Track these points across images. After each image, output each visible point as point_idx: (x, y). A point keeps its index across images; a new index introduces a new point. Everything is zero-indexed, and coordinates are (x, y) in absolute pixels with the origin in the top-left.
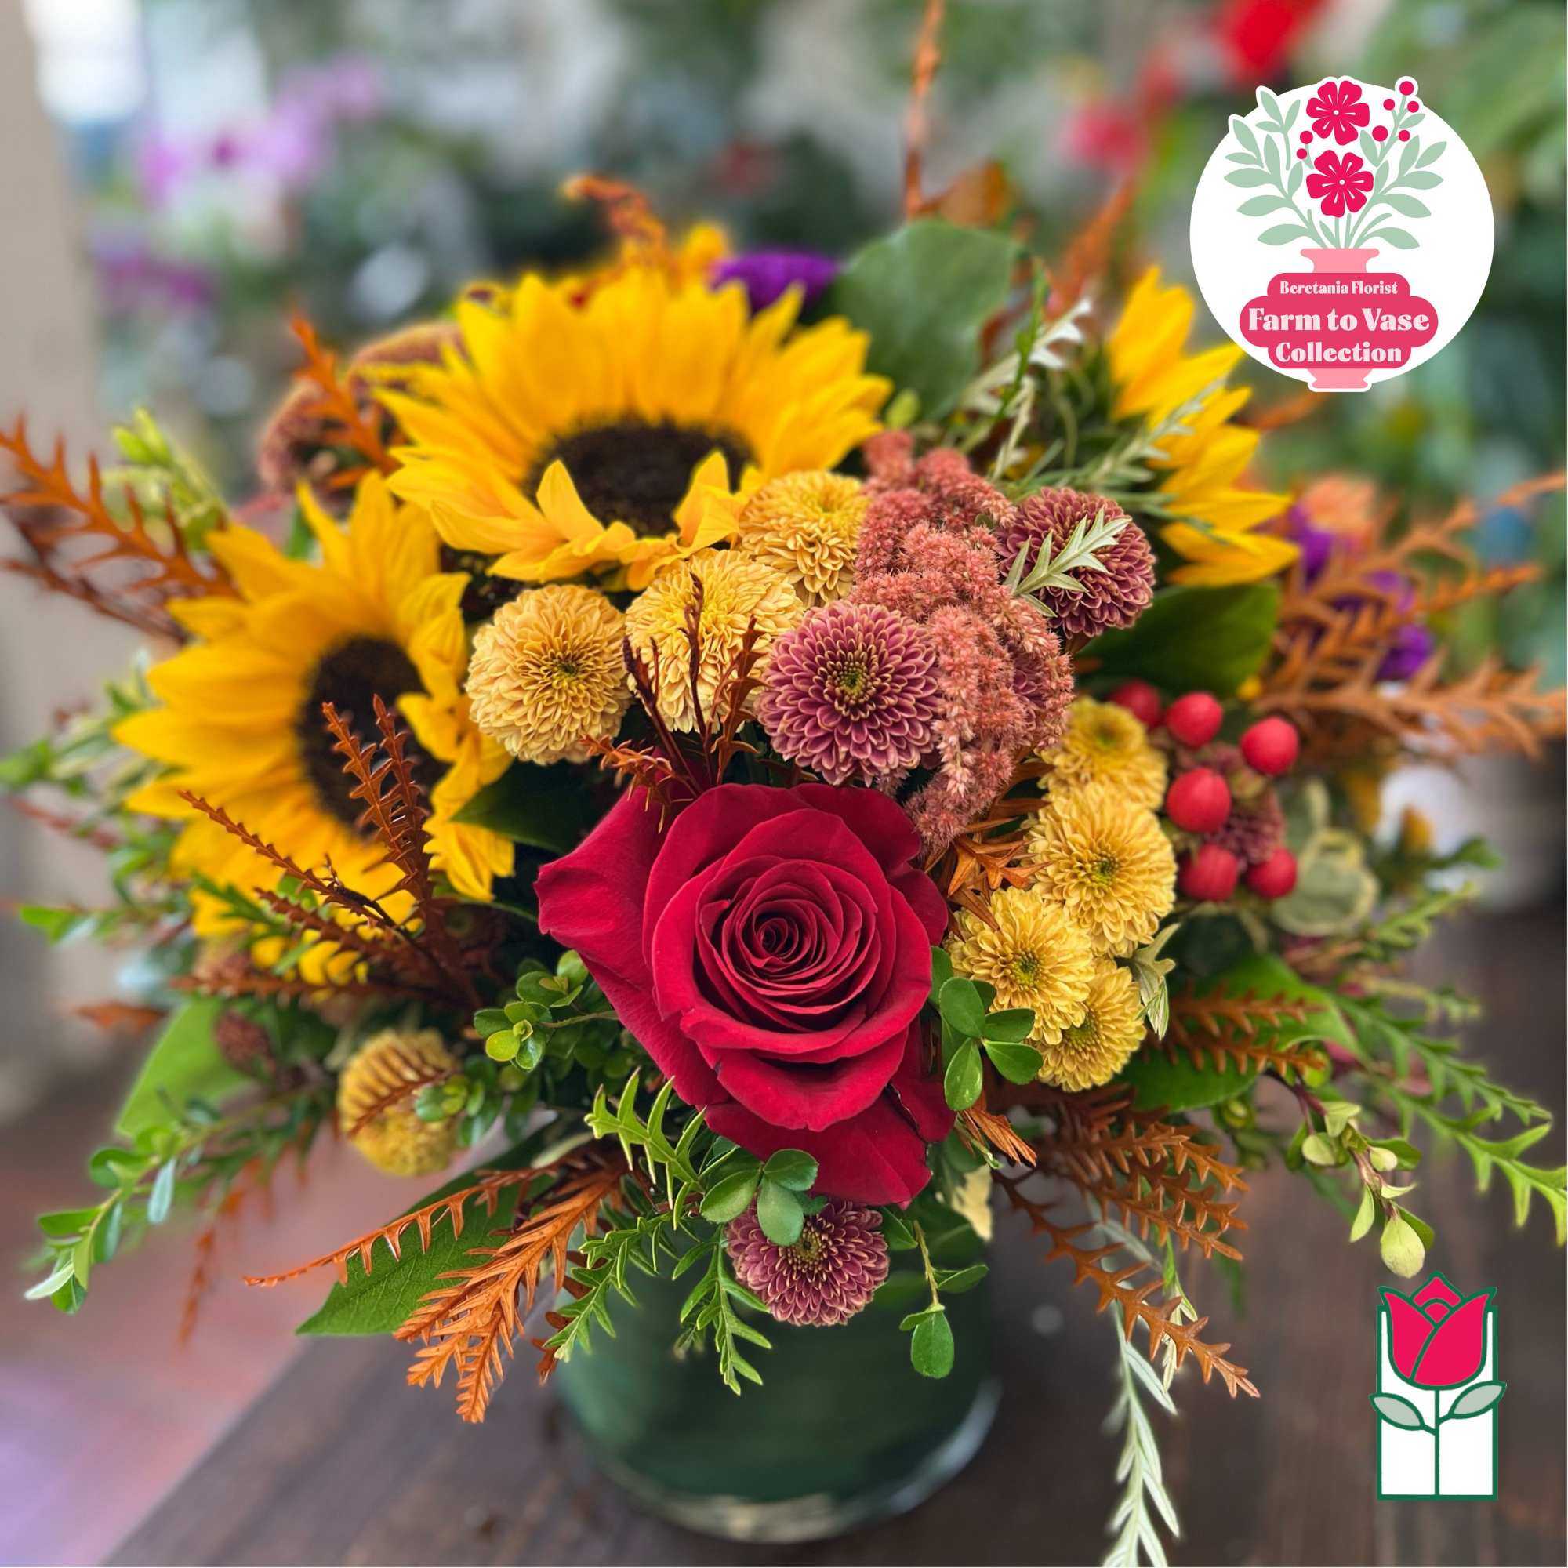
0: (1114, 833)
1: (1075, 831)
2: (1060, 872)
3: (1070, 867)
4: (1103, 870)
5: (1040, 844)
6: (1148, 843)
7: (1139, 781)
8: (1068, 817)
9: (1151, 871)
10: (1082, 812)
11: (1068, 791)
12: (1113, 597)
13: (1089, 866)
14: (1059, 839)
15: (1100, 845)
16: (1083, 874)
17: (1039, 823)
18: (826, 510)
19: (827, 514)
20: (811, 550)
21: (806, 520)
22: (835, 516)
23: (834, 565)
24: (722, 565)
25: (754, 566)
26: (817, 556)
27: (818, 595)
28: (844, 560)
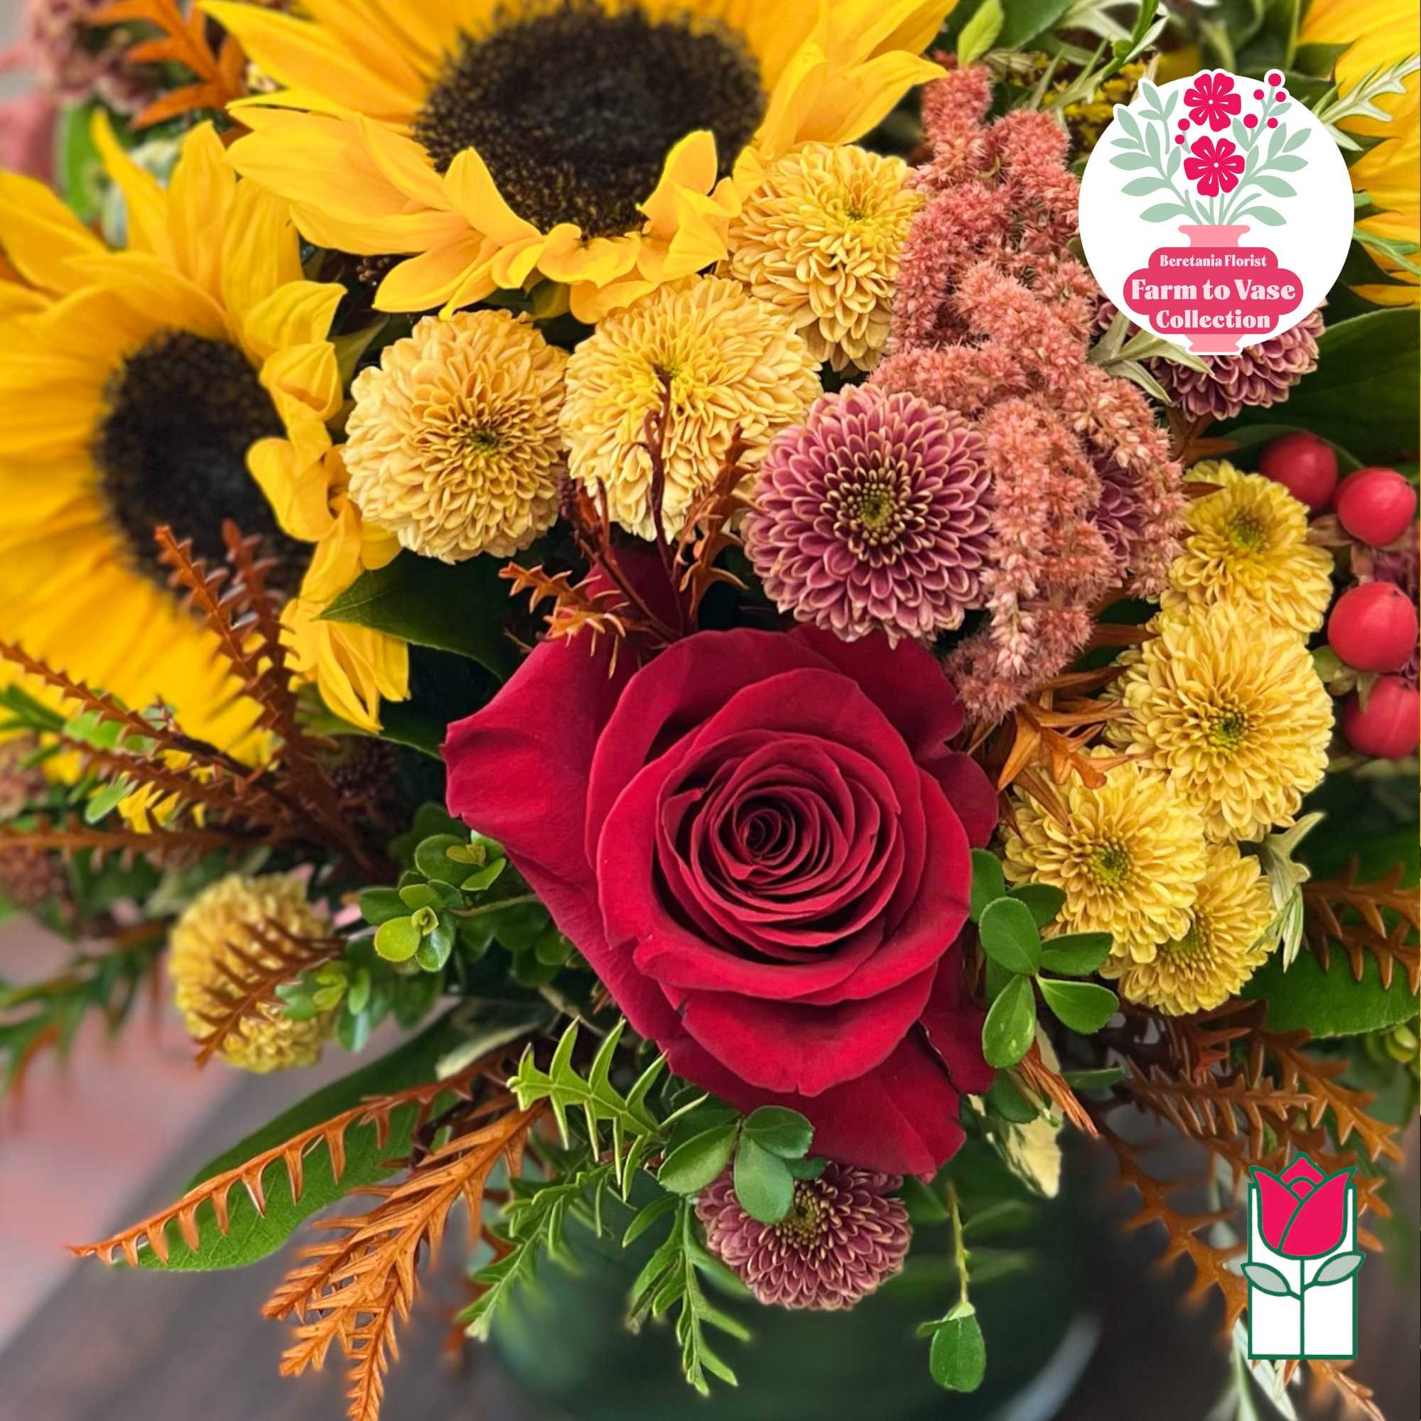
0: (1245, 678)
1: (1190, 678)
2: (1166, 731)
3: (1182, 723)
4: (1227, 727)
5: (1138, 690)
6: (1291, 693)
7: (1293, 598)
8: (1180, 654)
9: (1294, 731)
10: (1202, 648)
11: (1187, 612)
12: (1256, 365)
13: (1206, 724)
14: (1167, 686)
15: (1223, 696)
16: (1196, 734)
17: (1141, 661)
18: (855, 216)
19: (856, 225)
20: (829, 281)
21: (825, 235)
22: (866, 228)
23: (863, 305)
24: (702, 305)
25: (747, 307)
26: (839, 290)
27: (838, 346)
28: (877, 297)
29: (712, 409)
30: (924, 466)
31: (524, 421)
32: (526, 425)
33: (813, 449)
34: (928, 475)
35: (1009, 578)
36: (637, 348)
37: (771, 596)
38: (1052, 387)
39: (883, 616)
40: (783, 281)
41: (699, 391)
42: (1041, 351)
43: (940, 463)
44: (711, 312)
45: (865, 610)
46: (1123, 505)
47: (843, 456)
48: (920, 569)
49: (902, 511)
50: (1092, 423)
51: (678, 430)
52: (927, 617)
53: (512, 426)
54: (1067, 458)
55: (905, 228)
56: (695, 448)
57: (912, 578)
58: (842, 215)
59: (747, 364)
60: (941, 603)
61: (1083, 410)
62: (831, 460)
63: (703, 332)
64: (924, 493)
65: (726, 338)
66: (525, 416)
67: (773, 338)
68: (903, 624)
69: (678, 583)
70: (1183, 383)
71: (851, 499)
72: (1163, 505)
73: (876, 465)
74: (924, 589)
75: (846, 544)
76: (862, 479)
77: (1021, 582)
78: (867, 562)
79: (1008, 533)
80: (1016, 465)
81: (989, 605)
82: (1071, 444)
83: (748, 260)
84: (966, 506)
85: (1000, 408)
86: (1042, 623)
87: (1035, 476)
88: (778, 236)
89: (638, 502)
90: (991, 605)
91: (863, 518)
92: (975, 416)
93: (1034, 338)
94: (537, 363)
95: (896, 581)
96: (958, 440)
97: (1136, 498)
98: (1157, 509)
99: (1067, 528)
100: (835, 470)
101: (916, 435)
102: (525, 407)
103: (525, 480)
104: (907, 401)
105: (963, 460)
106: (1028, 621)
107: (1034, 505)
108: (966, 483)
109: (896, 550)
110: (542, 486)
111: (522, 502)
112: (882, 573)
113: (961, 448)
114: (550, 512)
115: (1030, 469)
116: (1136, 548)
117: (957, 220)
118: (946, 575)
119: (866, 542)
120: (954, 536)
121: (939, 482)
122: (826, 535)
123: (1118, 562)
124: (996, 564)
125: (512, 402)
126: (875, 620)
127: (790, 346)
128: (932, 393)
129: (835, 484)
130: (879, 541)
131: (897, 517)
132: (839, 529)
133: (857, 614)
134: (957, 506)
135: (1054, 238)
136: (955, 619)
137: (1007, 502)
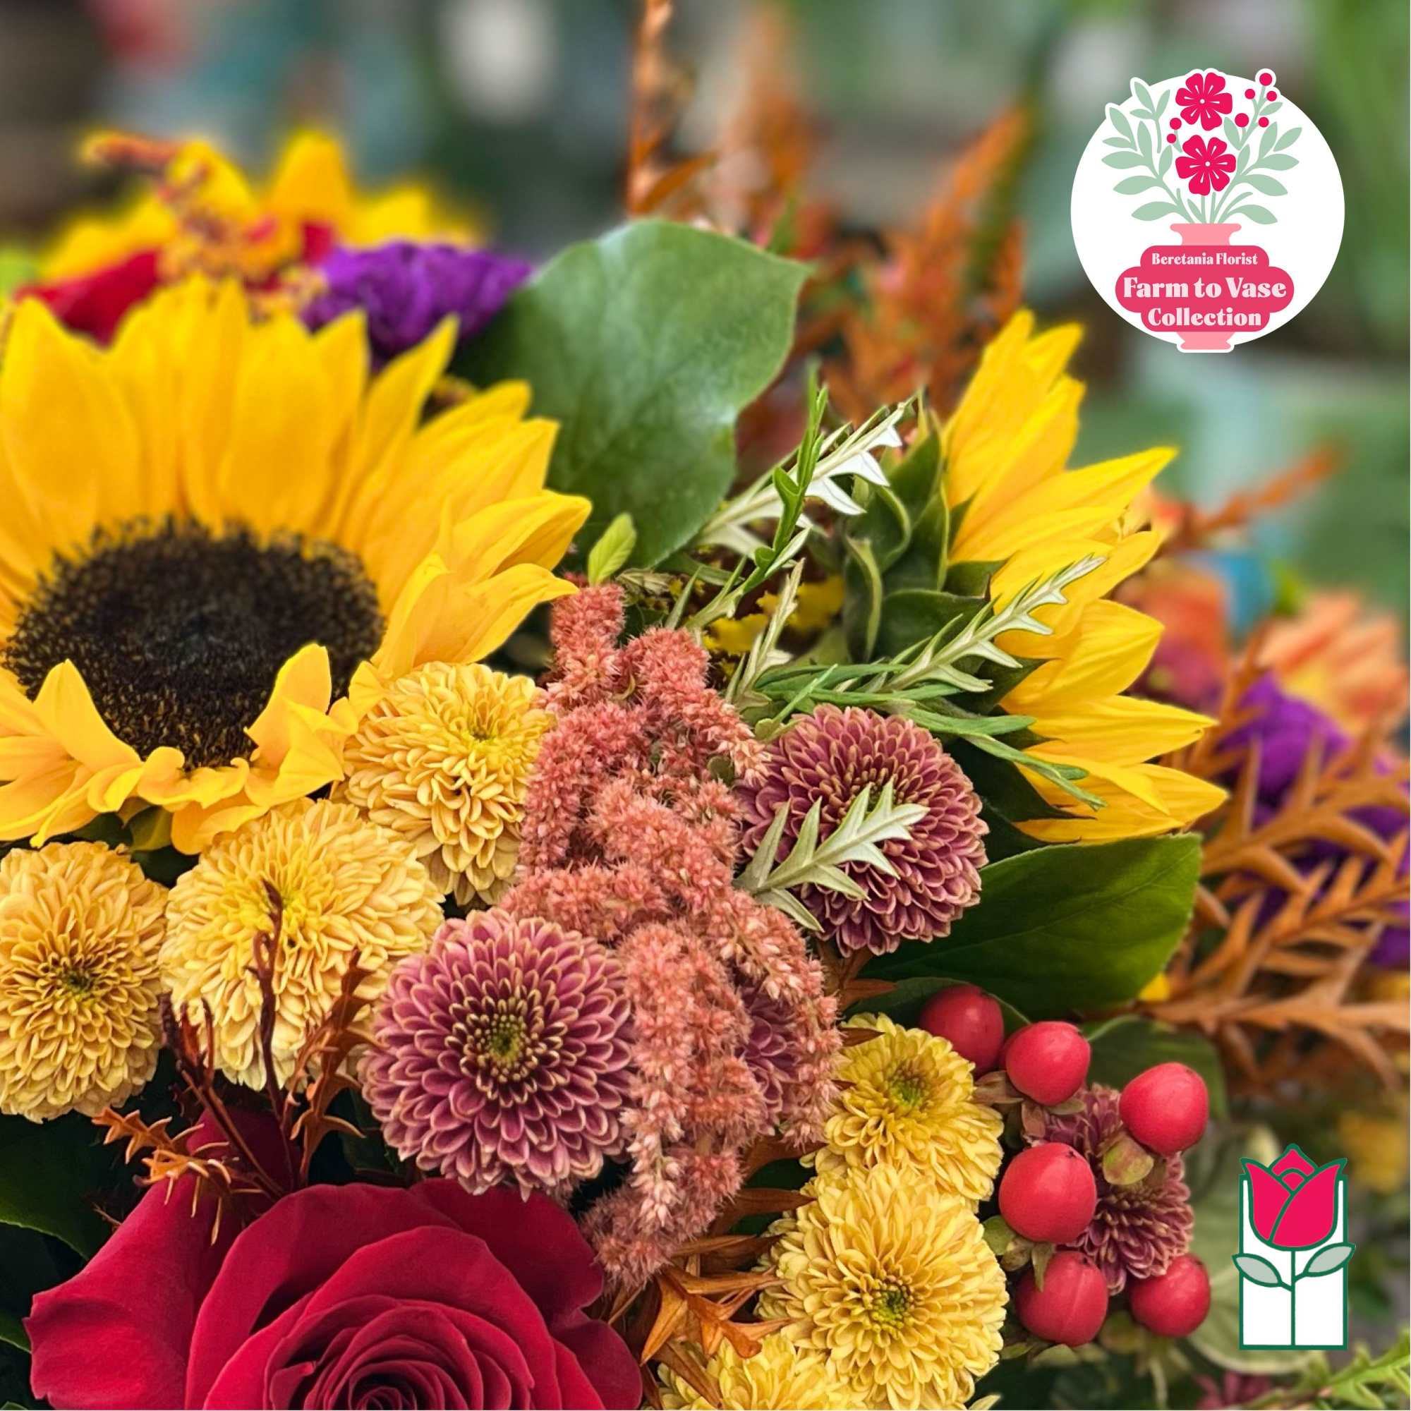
0: (910, 1248)
1: (850, 1246)
2: (824, 1306)
3: (841, 1298)
4: (891, 1303)
5: (793, 1261)
6: (961, 1263)
7: (959, 1160)
8: (838, 1221)
9: (964, 1306)
10: (862, 1214)
11: (845, 1175)
12: (915, 895)
13: (868, 1298)
14: (825, 1257)
15: (886, 1267)
16: (858, 1310)
17: (796, 1229)
18: (481, 736)
19: (481, 745)
20: (454, 805)
21: (448, 755)
22: (493, 748)
23: (490, 831)
24: (315, 829)
25: (364, 833)
26: (463, 815)
27: (463, 875)
28: (505, 822)
29: (326, 941)
30: (558, 994)
31: (120, 960)
32: (123, 965)
33: (437, 977)
34: (563, 1004)
35: (652, 1117)
36: (244, 876)
37: (391, 1143)
38: (696, 912)
39: (514, 1162)
40: (402, 805)
41: (312, 921)
42: (683, 872)
43: (575, 992)
44: (325, 837)
45: (494, 1156)
46: (774, 1044)
47: (469, 985)
48: (554, 1108)
49: (534, 1045)
50: (740, 949)
51: (289, 964)
52: (563, 1163)
53: (107, 966)
54: (712, 988)
55: (534, 749)
56: (307, 983)
57: (545, 1119)
58: (467, 735)
59: (365, 892)
60: (578, 1147)
61: (730, 936)
62: (457, 990)
63: (317, 857)
64: (559, 1024)
65: (342, 865)
66: (122, 955)
67: (393, 865)
68: (536, 1171)
69: (289, 1130)
70: (836, 914)
71: (478, 1032)
72: (817, 1043)
73: (506, 994)
74: (560, 1132)
75: (474, 1081)
76: (491, 1010)
77: (664, 1122)
78: (497, 1101)
79: (650, 1067)
80: (657, 992)
81: (629, 1149)
82: (717, 972)
83: (364, 784)
84: (604, 1039)
85: (640, 934)
86: (689, 1170)
87: (679, 1005)
88: (397, 757)
89: (244, 1045)
90: (634, 1148)
91: (493, 1053)
92: (612, 944)
93: (675, 858)
94: (135, 898)
95: (528, 1123)
96: (594, 968)
97: (788, 1036)
98: (811, 1047)
99: (714, 1065)
100: (460, 999)
101: (549, 961)
102: (123, 945)
103: (121, 1027)
104: (538, 927)
105: (601, 989)
106: (674, 1167)
107: (678, 1036)
108: (605, 1014)
109: (528, 1088)
110: (139, 1034)
111: (117, 1051)
112: (512, 1115)
113: (598, 976)
114: (148, 1063)
115: (672, 998)
116: (790, 1091)
117: (590, 739)
118: (583, 1115)
119: (496, 1080)
120: (591, 1072)
121: (574, 1013)
122: (452, 1072)
123: (769, 1106)
124: (638, 1104)
125: (108, 939)
126: (507, 1168)
127: (411, 874)
128: (565, 918)
129: (461, 1016)
130: (509, 1077)
131: (529, 1051)
132: (466, 1064)
133: (485, 1160)
134: (594, 1039)
135: (694, 759)
136: (593, 1166)
137: (648, 1033)
